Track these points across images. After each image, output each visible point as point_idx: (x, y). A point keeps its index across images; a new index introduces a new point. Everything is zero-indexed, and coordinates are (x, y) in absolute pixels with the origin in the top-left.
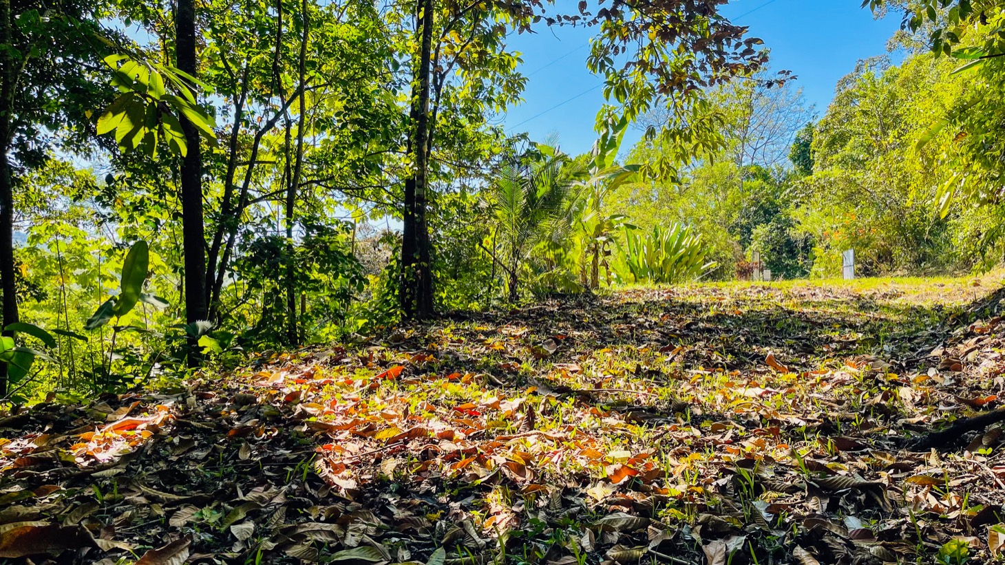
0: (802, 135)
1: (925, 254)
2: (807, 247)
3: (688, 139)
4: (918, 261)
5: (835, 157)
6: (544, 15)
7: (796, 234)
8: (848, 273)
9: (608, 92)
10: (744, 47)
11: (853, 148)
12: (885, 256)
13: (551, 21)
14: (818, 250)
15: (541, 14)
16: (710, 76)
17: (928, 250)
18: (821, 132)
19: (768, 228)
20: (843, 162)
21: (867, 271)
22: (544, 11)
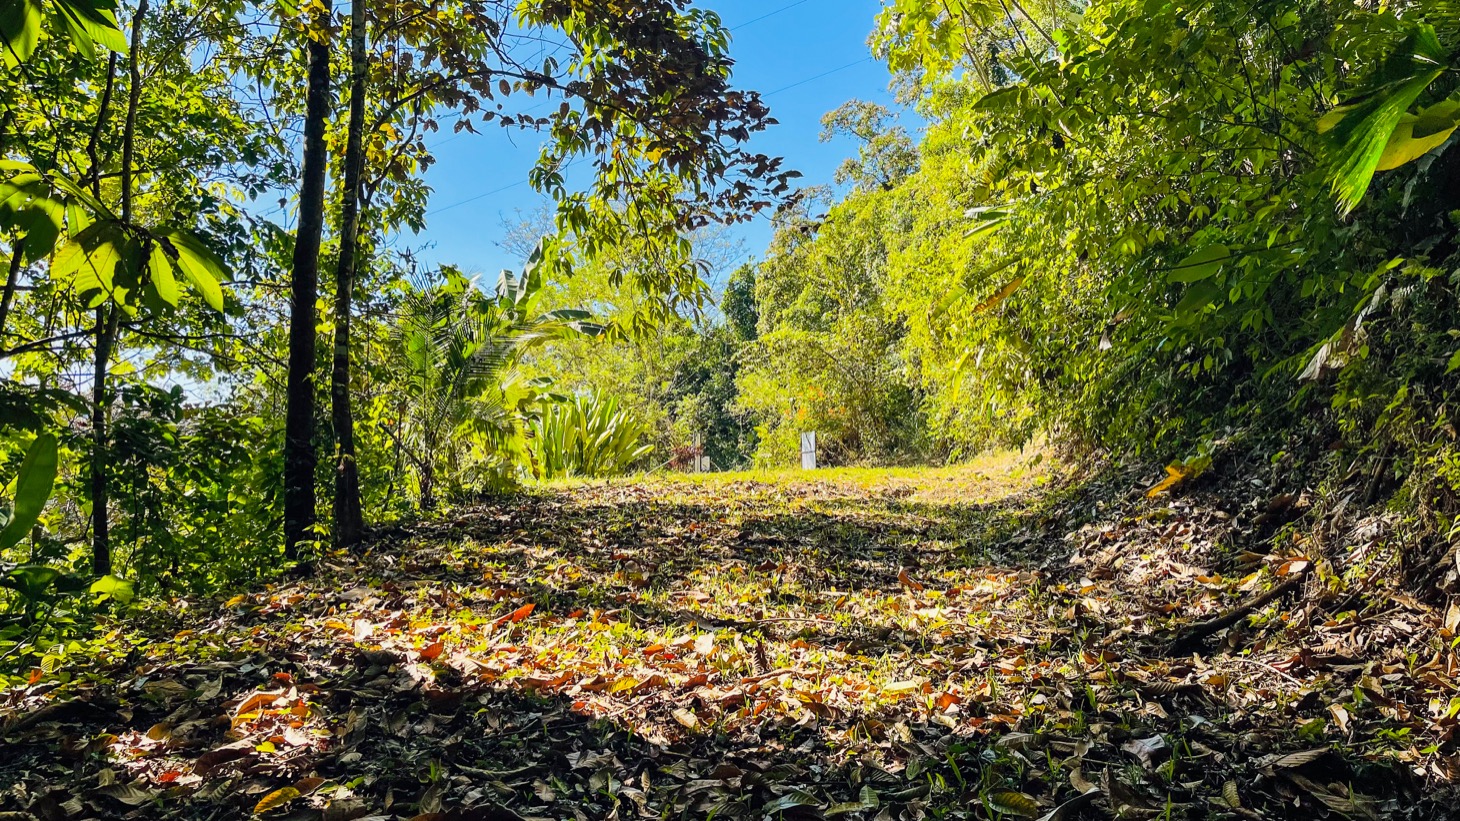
0: (737, 279)
1: (897, 438)
2: (748, 425)
3: (665, 288)
4: (890, 447)
5: (784, 312)
6: (501, 112)
7: (735, 408)
8: (809, 462)
9: (561, 220)
10: (777, 183)
11: (807, 302)
12: (852, 440)
13: (507, 121)
14: (762, 430)
15: (496, 110)
16: (729, 214)
17: (901, 434)
18: (766, 277)
19: (697, 400)
20: (794, 318)
21: (830, 457)
22: (500, 107)
